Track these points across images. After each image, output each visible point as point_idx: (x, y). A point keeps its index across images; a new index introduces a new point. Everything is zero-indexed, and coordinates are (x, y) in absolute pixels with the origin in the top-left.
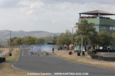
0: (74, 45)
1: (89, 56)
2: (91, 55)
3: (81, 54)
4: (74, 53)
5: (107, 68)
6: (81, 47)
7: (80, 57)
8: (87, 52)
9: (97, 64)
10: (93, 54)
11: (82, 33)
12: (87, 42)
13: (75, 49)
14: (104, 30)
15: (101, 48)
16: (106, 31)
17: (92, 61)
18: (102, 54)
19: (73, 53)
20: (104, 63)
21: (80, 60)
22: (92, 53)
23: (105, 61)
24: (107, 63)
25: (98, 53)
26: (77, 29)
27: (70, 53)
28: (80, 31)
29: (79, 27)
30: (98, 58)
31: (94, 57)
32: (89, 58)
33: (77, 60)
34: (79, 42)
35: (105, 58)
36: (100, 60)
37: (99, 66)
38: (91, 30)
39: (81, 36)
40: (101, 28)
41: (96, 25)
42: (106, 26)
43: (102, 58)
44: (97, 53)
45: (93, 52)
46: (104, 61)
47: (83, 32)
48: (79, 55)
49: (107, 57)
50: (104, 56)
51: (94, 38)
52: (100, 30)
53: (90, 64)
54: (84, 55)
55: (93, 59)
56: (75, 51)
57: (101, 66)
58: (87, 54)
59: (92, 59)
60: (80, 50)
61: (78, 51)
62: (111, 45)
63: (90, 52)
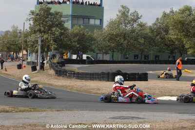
0: (27, 51)
1: (52, 72)
2: (54, 69)
3: (38, 68)
4: (27, 66)
5: (80, 91)
7: (35, 73)
8: (48, 64)
9: (65, 84)
10: (59, 67)
11: (40, 31)
12: (49, 45)
13: (29, 59)
14: (80, 26)
15: (74, 57)
16: (82, 27)
17: (55, 80)
18: (75, 67)
19: (25, 67)
20: (77, 83)
21: (35, 79)
22: (57, 66)
23: (79, 79)
24: (81, 82)
25: (68, 66)
26: (32, 24)
27: (20, 67)
28: (37, 28)
29: (35, 20)
30: (66, 75)
31: (60, 73)
32: (51, 75)
34: (36, 46)
35: (78, 73)
36: (69, 78)
37: (66, 87)
38: (57, 26)
39: (38, 35)
40: (75, 22)
41: (67, 16)
42: (83, 18)
43: (74, 74)
44: (66, 65)
45: (58, 63)
46: (77, 79)
47: (42, 29)
48: (34, 69)
49: (82, 73)
50: (77, 71)
51: (61, 40)
52: (73, 26)
53: (51, 85)
54: (43, 69)
55: (58, 76)
56: (28, 63)
57: (70, 87)
58: (49, 67)
60: (36, 61)
61: (33, 63)
62: (93, 51)
63: (54, 63)
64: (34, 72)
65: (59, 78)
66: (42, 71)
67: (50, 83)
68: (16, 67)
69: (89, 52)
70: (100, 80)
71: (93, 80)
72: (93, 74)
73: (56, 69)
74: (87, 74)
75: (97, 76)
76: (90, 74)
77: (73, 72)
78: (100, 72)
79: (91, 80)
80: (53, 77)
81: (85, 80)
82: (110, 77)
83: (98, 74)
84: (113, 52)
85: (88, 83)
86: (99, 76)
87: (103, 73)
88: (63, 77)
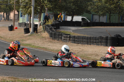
0: (18, 12)
1: (46, 34)
2: (48, 32)
3: (31, 30)
4: (18, 27)
6: (31, 17)
8: (41, 26)
10: (53, 29)
13: (21, 20)
15: (69, 18)
17: (50, 44)
19: (16, 28)
20: (73, 47)
21: (28, 42)
22: (51, 29)
23: (75, 43)
24: (78, 47)
27: (11, 28)
30: (61, 38)
33: (23, 41)
35: (74, 37)
36: (65, 42)
43: (70, 37)
44: (60, 27)
45: (52, 25)
46: (72, 43)
48: (27, 31)
49: (79, 37)
50: (73, 34)
53: (46, 49)
54: (37, 31)
55: (53, 39)
56: (20, 24)
59: (51, 40)
60: (29, 22)
61: (25, 24)
62: (88, 12)
63: (48, 26)
64: (27, 34)
65: (53, 41)
66: (35, 34)
67: (45, 46)
68: (8, 29)
69: (85, 14)
70: (98, 45)
71: (90, 45)
72: (90, 38)
73: (51, 32)
74: (83, 38)
75: (94, 41)
76: (88, 38)
77: (68, 36)
78: (98, 36)
79: (88, 44)
80: (47, 40)
81: (81, 44)
82: (109, 41)
83: (96, 39)
84: (111, 13)
85: (86, 47)
86: (97, 40)
87: (101, 38)
88: (58, 40)
